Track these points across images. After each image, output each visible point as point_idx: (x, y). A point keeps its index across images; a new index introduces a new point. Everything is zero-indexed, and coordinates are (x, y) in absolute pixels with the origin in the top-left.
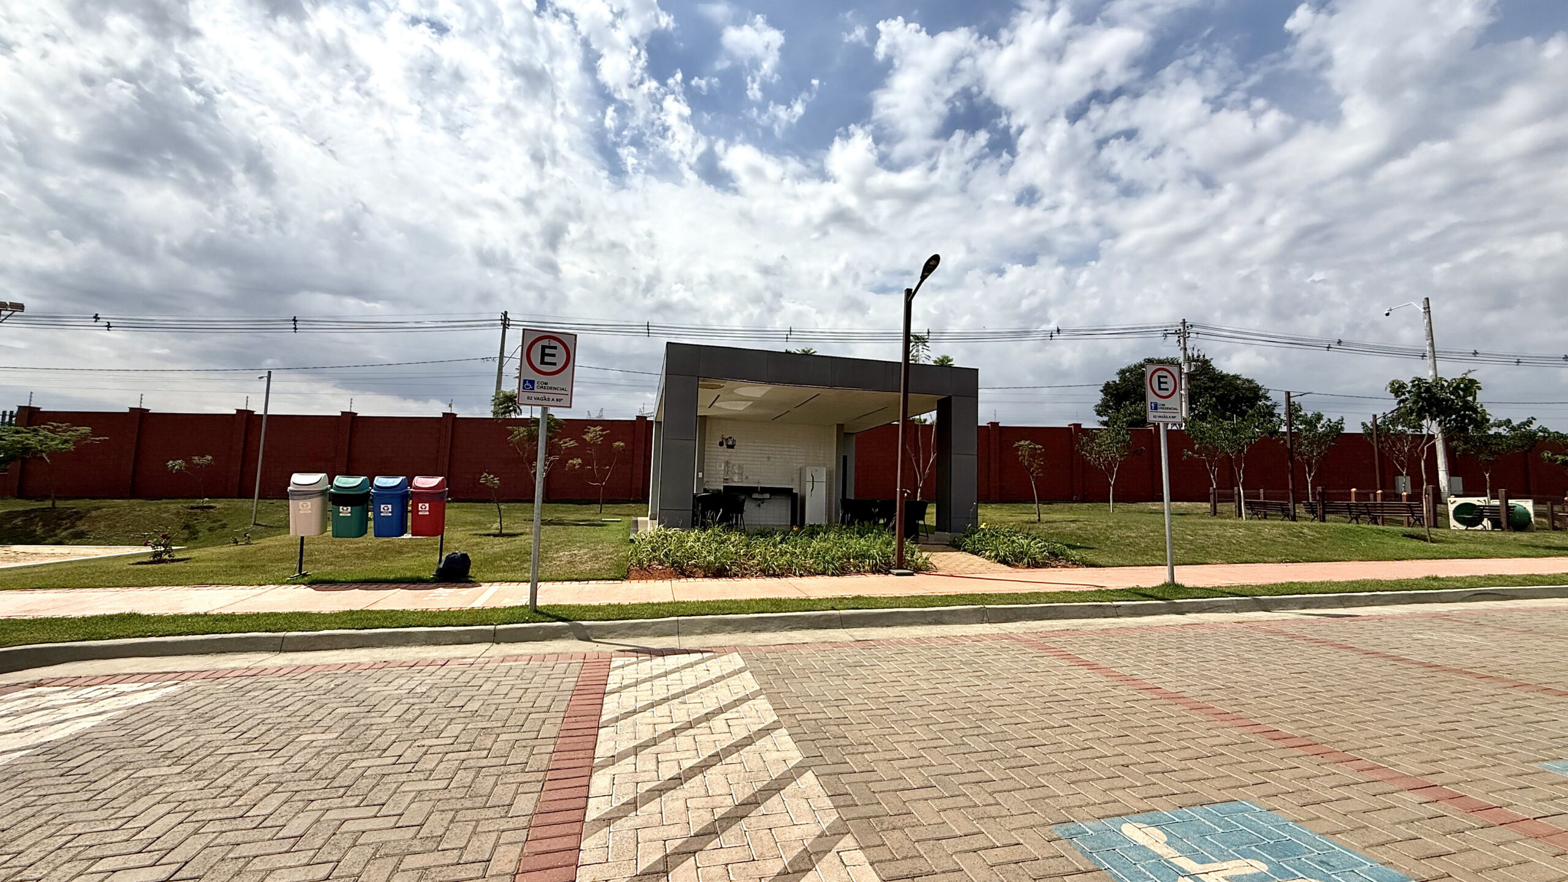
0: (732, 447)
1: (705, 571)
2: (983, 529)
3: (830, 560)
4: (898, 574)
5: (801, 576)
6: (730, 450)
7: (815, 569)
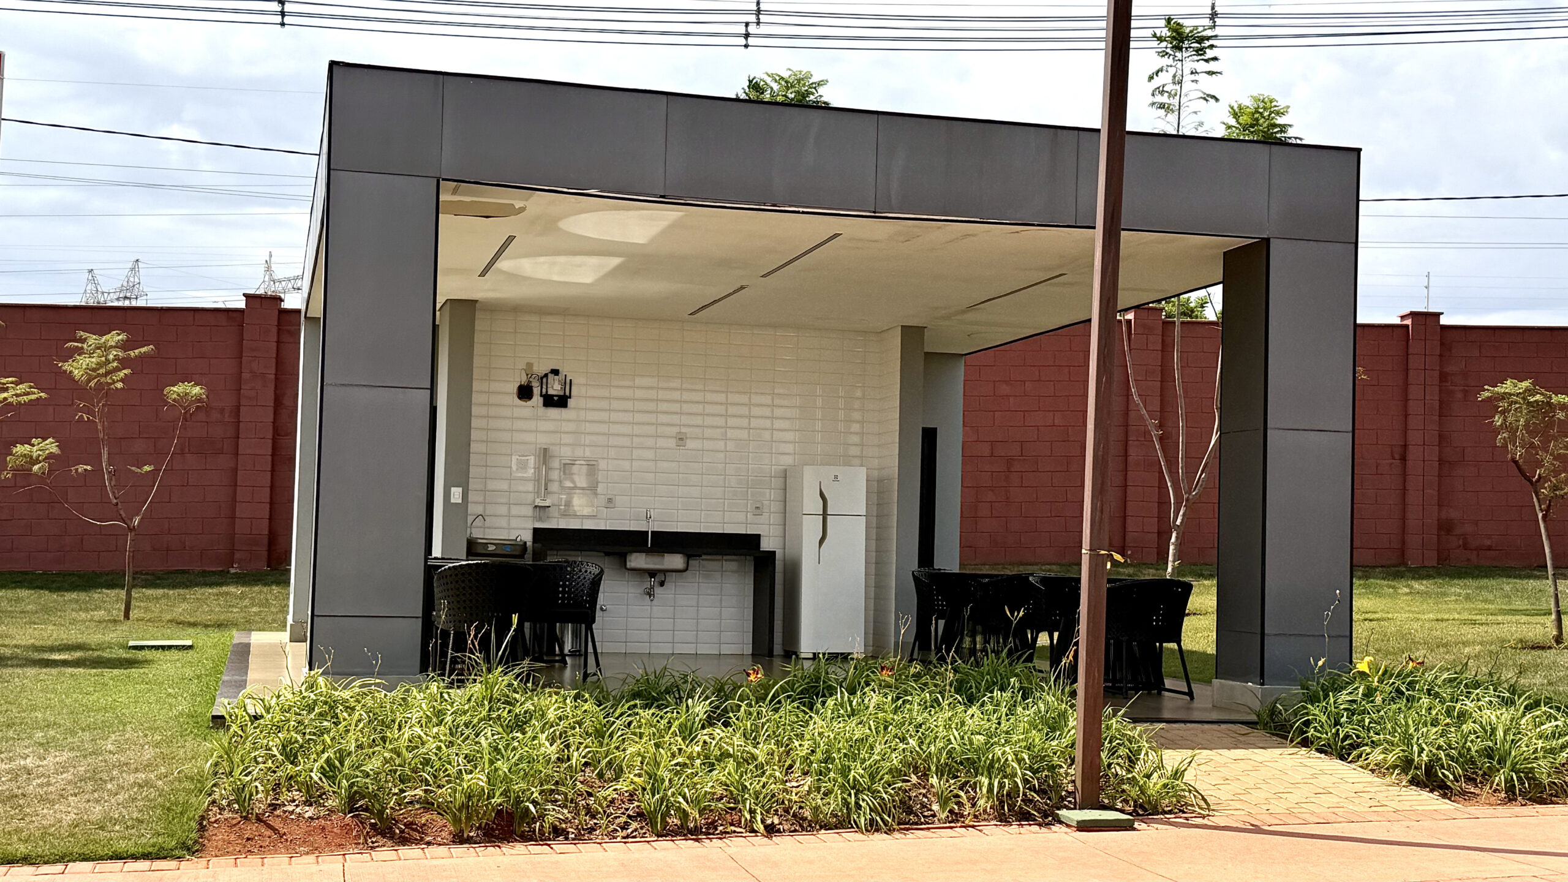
0: (559, 402)
1: (456, 820)
2: (1362, 674)
3: (865, 781)
4: (1084, 827)
5: (771, 830)
6: (554, 412)
7: (816, 809)
